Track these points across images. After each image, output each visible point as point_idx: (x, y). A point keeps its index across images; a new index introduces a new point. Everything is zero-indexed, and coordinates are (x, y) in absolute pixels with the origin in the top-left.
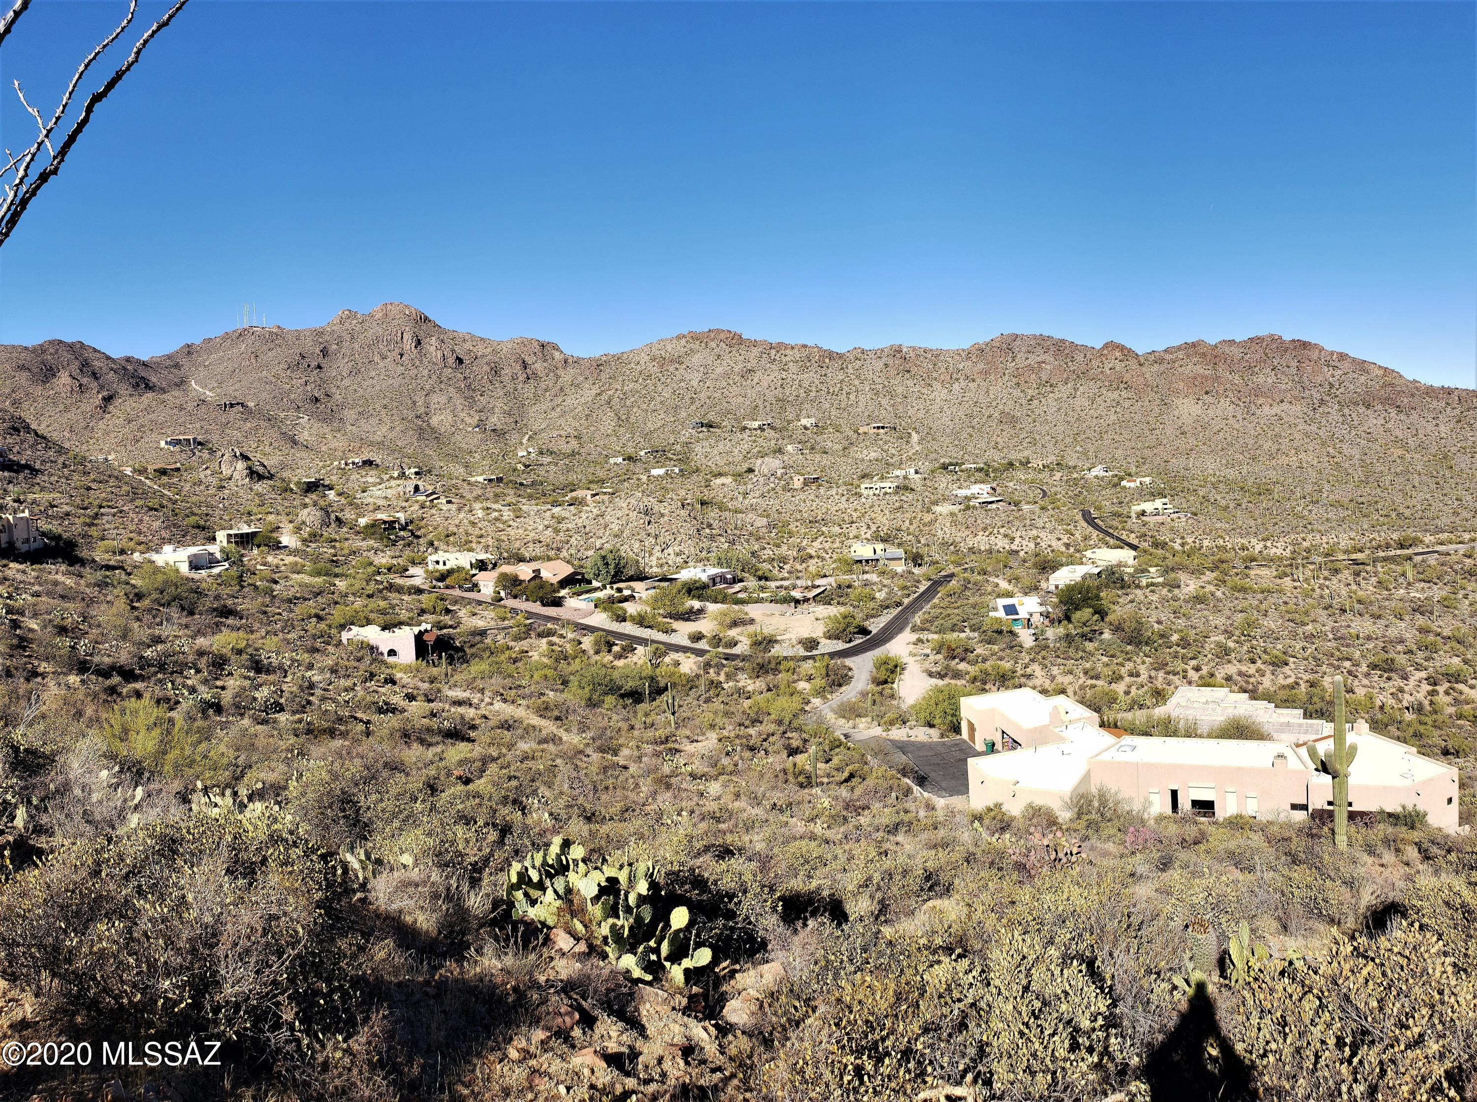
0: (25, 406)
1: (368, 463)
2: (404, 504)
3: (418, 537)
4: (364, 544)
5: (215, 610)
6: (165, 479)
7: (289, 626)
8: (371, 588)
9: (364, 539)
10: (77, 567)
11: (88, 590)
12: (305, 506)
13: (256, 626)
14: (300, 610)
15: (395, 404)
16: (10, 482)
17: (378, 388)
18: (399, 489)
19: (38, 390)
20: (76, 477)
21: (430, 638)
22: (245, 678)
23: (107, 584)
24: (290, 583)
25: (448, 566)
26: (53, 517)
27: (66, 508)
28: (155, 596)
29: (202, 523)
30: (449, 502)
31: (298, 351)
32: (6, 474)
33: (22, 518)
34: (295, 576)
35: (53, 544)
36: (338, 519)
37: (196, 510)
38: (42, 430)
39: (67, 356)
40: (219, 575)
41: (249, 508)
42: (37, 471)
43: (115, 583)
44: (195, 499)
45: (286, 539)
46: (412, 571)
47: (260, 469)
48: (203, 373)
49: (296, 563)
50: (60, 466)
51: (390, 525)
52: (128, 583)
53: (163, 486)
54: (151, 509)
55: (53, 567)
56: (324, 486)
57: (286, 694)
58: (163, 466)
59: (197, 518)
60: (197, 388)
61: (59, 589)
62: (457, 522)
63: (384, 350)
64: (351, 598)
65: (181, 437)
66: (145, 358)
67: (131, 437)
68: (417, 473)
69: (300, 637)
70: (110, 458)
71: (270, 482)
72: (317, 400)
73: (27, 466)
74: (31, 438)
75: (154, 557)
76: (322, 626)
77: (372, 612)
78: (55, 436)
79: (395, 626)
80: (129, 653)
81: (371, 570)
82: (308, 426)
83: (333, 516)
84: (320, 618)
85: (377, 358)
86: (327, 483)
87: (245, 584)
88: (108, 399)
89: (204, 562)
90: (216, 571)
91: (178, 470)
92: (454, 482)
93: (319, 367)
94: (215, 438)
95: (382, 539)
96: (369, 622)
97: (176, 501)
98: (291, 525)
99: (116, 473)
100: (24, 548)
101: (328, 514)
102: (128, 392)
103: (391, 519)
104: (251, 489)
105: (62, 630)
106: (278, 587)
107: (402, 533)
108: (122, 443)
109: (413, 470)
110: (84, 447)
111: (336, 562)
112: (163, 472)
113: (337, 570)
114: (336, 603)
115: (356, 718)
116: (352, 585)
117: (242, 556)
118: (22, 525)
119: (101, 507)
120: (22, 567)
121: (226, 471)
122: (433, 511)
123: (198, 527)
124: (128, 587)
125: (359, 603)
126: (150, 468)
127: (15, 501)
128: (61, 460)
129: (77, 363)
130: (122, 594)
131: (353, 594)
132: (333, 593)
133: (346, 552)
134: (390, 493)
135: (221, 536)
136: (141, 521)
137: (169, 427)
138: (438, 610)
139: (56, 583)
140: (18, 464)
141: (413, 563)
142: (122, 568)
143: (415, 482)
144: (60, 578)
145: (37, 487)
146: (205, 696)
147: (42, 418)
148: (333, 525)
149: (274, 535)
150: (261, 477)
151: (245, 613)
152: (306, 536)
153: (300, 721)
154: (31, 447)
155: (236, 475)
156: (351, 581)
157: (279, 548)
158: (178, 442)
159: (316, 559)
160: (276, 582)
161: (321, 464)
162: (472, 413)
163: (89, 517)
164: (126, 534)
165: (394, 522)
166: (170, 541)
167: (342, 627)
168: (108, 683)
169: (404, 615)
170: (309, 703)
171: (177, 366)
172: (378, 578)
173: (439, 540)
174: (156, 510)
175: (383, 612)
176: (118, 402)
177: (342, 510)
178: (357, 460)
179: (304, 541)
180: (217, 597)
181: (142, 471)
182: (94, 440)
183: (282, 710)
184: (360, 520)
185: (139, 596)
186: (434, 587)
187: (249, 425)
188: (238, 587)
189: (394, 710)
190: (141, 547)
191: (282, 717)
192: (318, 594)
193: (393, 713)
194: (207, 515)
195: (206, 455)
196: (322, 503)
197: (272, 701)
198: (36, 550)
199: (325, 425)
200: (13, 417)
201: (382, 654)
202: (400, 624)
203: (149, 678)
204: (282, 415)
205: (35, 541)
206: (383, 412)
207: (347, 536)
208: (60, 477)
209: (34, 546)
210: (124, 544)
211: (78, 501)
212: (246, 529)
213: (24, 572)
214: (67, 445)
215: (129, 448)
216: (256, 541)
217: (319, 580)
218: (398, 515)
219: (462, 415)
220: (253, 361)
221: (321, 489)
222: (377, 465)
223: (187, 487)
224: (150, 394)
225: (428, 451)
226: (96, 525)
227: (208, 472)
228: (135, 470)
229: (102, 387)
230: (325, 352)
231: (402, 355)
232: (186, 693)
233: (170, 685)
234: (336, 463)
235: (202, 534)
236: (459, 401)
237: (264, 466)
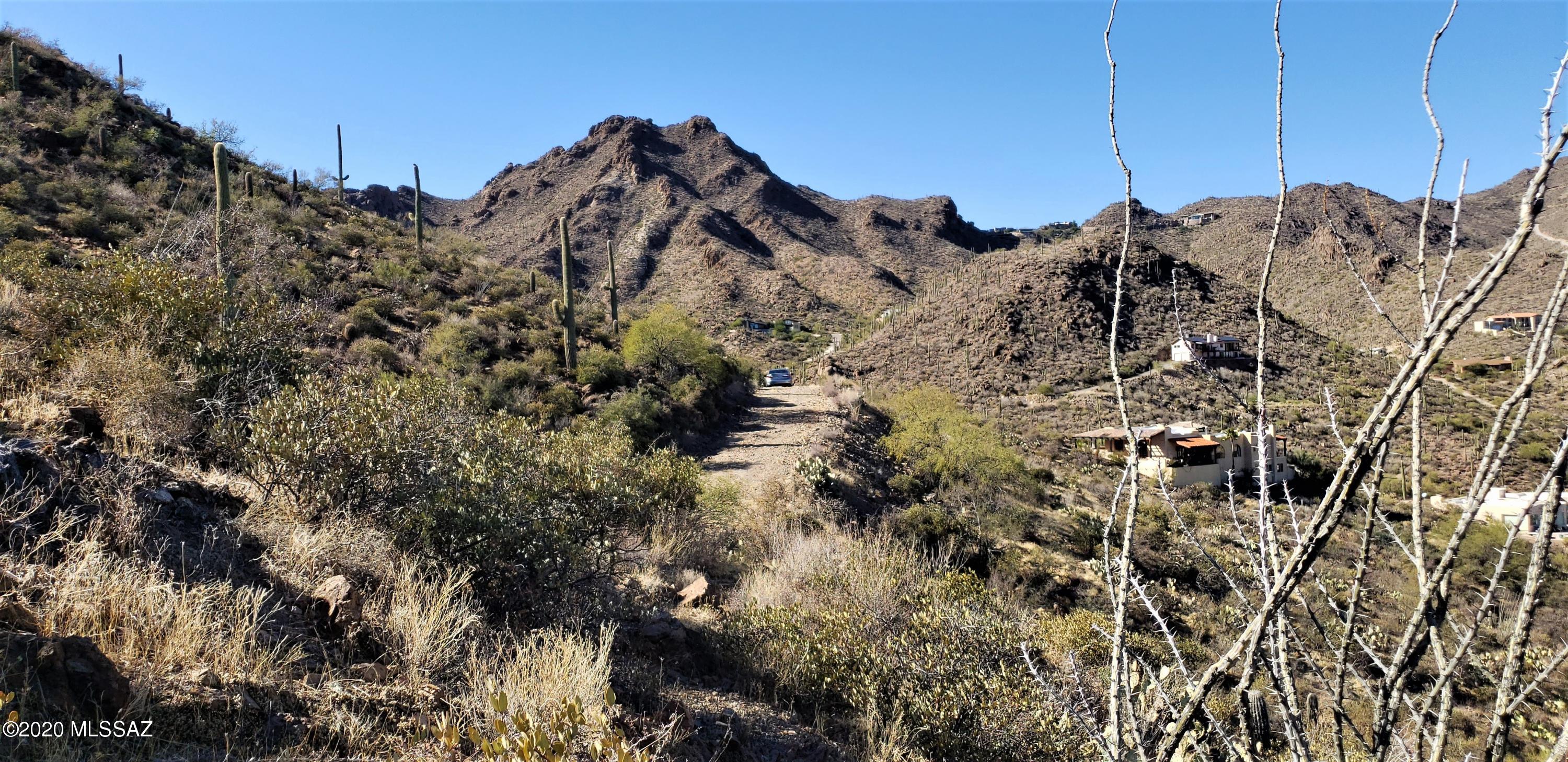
6: (1483, 382)
16: (1243, 385)
19: (1284, 256)
20: (1338, 378)
23: (1390, 542)
26: (1303, 436)
27: (1322, 423)
28: (1469, 566)
29: (1550, 453)
32: (1238, 373)
35: (1307, 475)
37: (1539, 432)
38: (1288, 311)
39: (1327, 205)
42: (1281, 369)
48: (1555, 212)
50: (1315, 362)
53: (1481, 392)
54: (1458, 428)
55: (1307, 508)
58: (1479, 360)
59: (1542, 445)
60: (1544, 236)
65: (1513, 316)
66: (1450, 197)
70: (1389, 349)
73: (1268, 363)
74: (1273, 323)
78: (1305, 319)
88: (1388, 264)
91: (1507, 367)
108: (1410, 327)
110: (1350, 334)
112: (1480, 371)
123: (1543, 460)
126: (1458, 366)
127: (1249, 411)
128: (1316, 354)
129: (1343, 215)
136: (1441, 446)
145: (1280, 392)
147: (1288, 295)
154: (1275, 335)
158: (1508, 323)
174: (1466, 430)
181: (1444, 369)
182: (1365, 324)
190: (1440, 487)
195: (1557, 342)
200: (1249, 294)
205: (1284, 469)
208: (1314, 378)
209: (1280, 476)
214: (1323, 332)
227: (1564, 370)
229: (1378, 247)
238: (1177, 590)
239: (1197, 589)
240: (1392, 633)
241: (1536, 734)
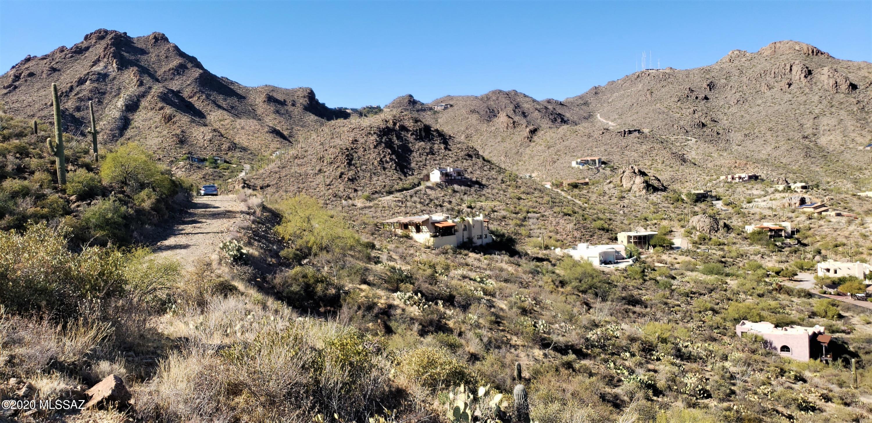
0: (475, 138)
1: (755, 178)
2: (791, 215)
3: (805, 245)
4: (752, 249)
5: (624, 298)
6: (576, 191)
7: (688, 316)
8: (762, 288)
9: (751, 244)
10: (516, 258)
11: (524, 276)
12: (695, 214)
13: (659, 315)
14: (697, 303)
15: (780, 127)
16: (465, 194)
17: (764, 113)
18: (784, 201)
19: (484, 127)
20: (510, 190)
21: (824, 340)
22: (673, 364)
23: (538, 273)
24: (686, 279)
25: (839, 275)
26: (494, 219)
27: (504, 213)
28: (575, 283)
29: (606, 226)
30: (838, 215)
31: (688, 87)
32: (463, 188)
33: (478, 221)
34: (689, 273)
35: (498, 240)
36: (726, 226)
37: (601, 216)
38: (486, 156)
39: (504, 101)
40: (625, 270)
41: (645, 215)
42: (484, 185)
43: (544, 272)
44: (600, 206)
45: (677, 242)
46: (801, 276)
47: (656, 183)
48: (606, 108)
49: (689, 263)
50: (499, 182)
51: (776, 233)
52: (554, 273)
53: (575, 196)
54: (566, 214)
55: (499, 257)
56: (712, 197)
57: (711, 382)
58: (574, 181)
59: (602, 222)
60: (602, 120)
61: (504, 275)
62: (847, 233)
63: (772, 81)
64: (742, 296)
65: (589, 159)
66: (561, 99)
67: (549, 159)
68: (804, 187)
69: (699, 327)
70: (534, 175)
71: (664, 194)
72: (704, 125)
73: (477, 183)
74: (480, 162)
75: (571, 252)
76: (718, 318)
77: (763, 309)
78: (494, 160)
79: (787, 324)
80: (578, 334)
81: (760, 272)
82: (695, 147)
83: (721, 223)
84: (715, 312)
85: (764, 88)
86: (714, 194)
87: (647, 278)
88: (534, 132)
89: (611, 259)
90: (622, 266)
91: (587, 184)
92: (843, 196)
93: (706, 98)
94: (616, 159)
95: (768, 245)
96: (762, 319)
97: (585, 208)
98: (683, 230)
99: (539, 187)
100: (479, 242)
101: (716, 221)
102: (548, 126)
103: (777, 227)
104: (647, 199)
105: (524, 312)
106: (675, 282)
107: (788, 241)
108: (543, 164)
109: (799, 185)
110: (515, 168)
111: (724, 263)
112: (575, 186)
113: (727, 270)
114: (729, 299)
115: (778, 412)
116: (743, 285)
117: (640, 254)
118: (477, 226)
119: (528, 212)
120: (478, 256)
121: (626, 184)
122: (822, 222)
123: (603, 229)
124: (554, 275)
125: (750, 301)
126: (565, 184)
127: (468, 207)
128: (500, 178)
129: (512, 107)
130: (550, 280)
131: (744, 292)
132: (726, 290)
133: (734, 254)
134: (774, 204)
135: (622, 237)
136: (558, 223)
137: (579, 151)
138: (830, 314)
139: (501, 270)
140: (471, 181)
141: (802, 269)
142: (548, 260)
143: (801, 195)
144: (504, 266)
145: (483, 197)
146: (642, 377)
147: (486, 147)
148: (722, 231)
149: (668, 237)
150: (656, 189)
151: (649, 303)
152: (696, 239)
153: (729, 409)
154: (480, 168)
155: (635, 188)
156: (741, 280)
157: (672, 249)
158: (586, 162)
159: (706, 260)
160: (674, 278)
161: (708, 178)
162: (864, 133)
163: (520, 219)
164: (547, 234)
165: (781, 230)
166: (580, 239)
167: (737, 321)
168: (565, 358)
169: (794, 315)
170: (733, 392)
171: (586, 104)
172: (767, 280)
173: (827, 249)
174: (569, 215)
175: (774, 311)
176: (540, 133)
177: (730, 218)
178: (743, 175)
179: (695, 243)
180: (624, 288)
181: (559, 185)
182: (522, 163)
183: (709, 396)
184: (747, 227)
185: (563, 283)
186: (825, 293)
187: (644, 147)
188: (641, 281)
189: (813, 409)
190: (558, 244)
191: (712, 403)
192: (712, 290)
193: (813, 411)
194: (610, 220)
195: (608, 171)
196: (710, 211)
197: (700, 387)
198: (488, 244)
199: (711, 146)
200: (468, 147)
201: (775, 348)
202: (791, 323)
203: (595, 357)
204: (673, 139)
205: (486, 237)
206: (769, 134)
207: (735, 240)
208: (499, 190)
209: (485, 241)
210: (548, 242)
211: (512, 208)
212: (643, 232)
213: (479, 260)
214: (503, 166)
215: (548, 167)
216: (652, 242)
217: (711, 278)
218: (784, 224)
219: (853, 135)
220: (648, 96)
221: (709, 199)
222: (763, 180)
223: (594, 197)
224: (565, 127)
225: (814, 168)
226: (524, 226)
227: (612, 185)
228: (553, 184)
229: (529, 123)
230: (711, 86)
231: (790, 85)
232: (626, 373)
233: (612, 365)
234: (722, 178)
235: (606, 235)
236: (850, 123)
237: (659, 180)
238: (443, 306)
239: (454, 306)
240: (550, 323)
241: (619, 371)
